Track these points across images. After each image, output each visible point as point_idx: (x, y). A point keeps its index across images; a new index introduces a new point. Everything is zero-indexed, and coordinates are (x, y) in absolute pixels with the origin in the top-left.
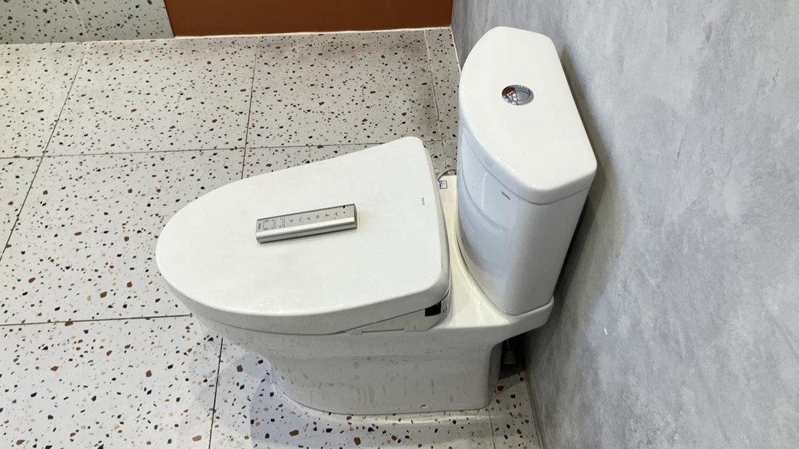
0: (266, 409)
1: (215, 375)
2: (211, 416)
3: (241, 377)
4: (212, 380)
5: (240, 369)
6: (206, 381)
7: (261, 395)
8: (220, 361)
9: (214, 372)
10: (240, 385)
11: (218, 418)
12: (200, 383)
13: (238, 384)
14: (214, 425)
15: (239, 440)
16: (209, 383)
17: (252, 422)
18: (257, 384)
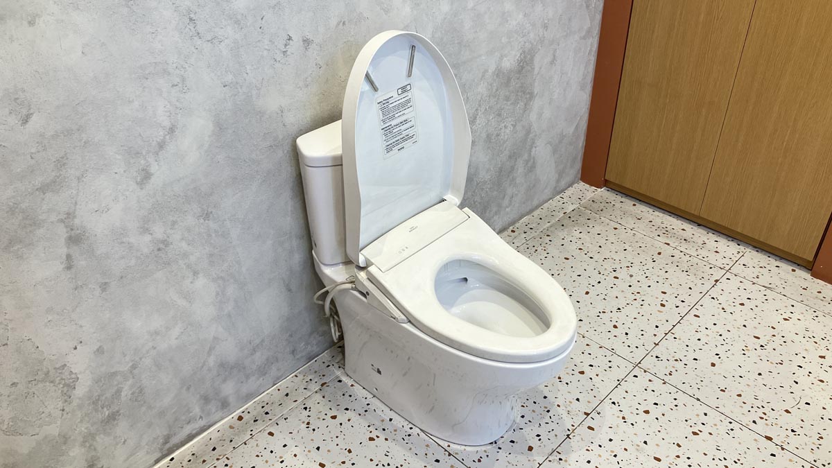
0: (534, 411)
1: (550, 458)
2: (573, 434)
3: (534, 442)
4: (555, 457)
5: (530, 449)
6: (560, 459)
7: (530, 421)
8: (540, 465)
9: (550, 461)
10: (539, 438)
11: (569, 430)
12: (566, 461)
13: (540, 440)
14: (574, 428)
15: (564, 408)
16: (559, 456)
17: (548, 411)
18: (527, 430)
